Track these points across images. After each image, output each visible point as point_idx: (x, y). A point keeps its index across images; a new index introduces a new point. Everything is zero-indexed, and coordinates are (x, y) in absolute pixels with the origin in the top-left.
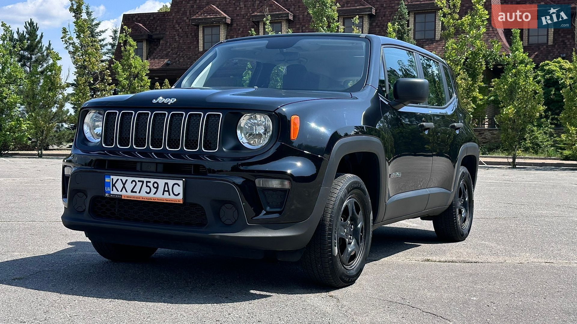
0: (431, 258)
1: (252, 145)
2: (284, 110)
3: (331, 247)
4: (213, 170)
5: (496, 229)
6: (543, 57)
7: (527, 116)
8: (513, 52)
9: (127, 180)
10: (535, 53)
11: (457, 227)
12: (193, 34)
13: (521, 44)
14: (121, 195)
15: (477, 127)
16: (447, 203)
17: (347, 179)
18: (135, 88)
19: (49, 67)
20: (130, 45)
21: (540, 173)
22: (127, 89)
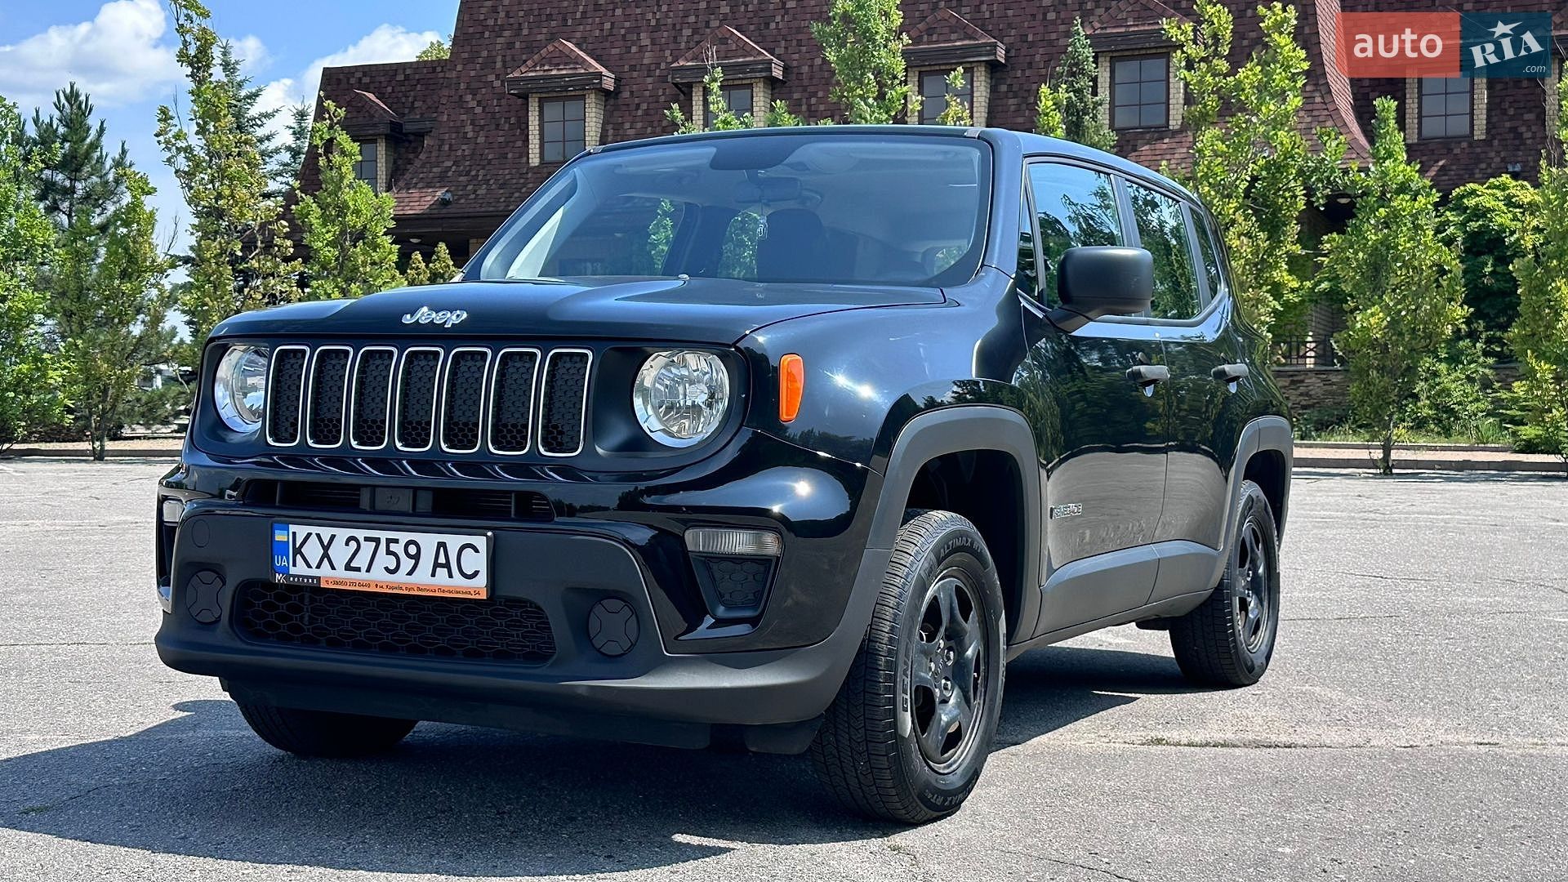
0: (1166, 735)
1: (674, 437)
2: (761, 339)
3: (894, 713)
4: (570, 506)
5: (1342, 649)
6: (1461, 172)
7: (1420, 333)
8: (1379, 161)
9: (333, 537)
10: (1438, 161)
11: (1236, 647)
12: (513, 120)
13: (1401, 139)
14: (319, 578)
15: (1284, 365)
16: (1209, 581)
17: (935, 525)
18: (355, 269)
19: (123, 213)
20: (343, 153)
21: (1459, 488)
22: (336, 272)
